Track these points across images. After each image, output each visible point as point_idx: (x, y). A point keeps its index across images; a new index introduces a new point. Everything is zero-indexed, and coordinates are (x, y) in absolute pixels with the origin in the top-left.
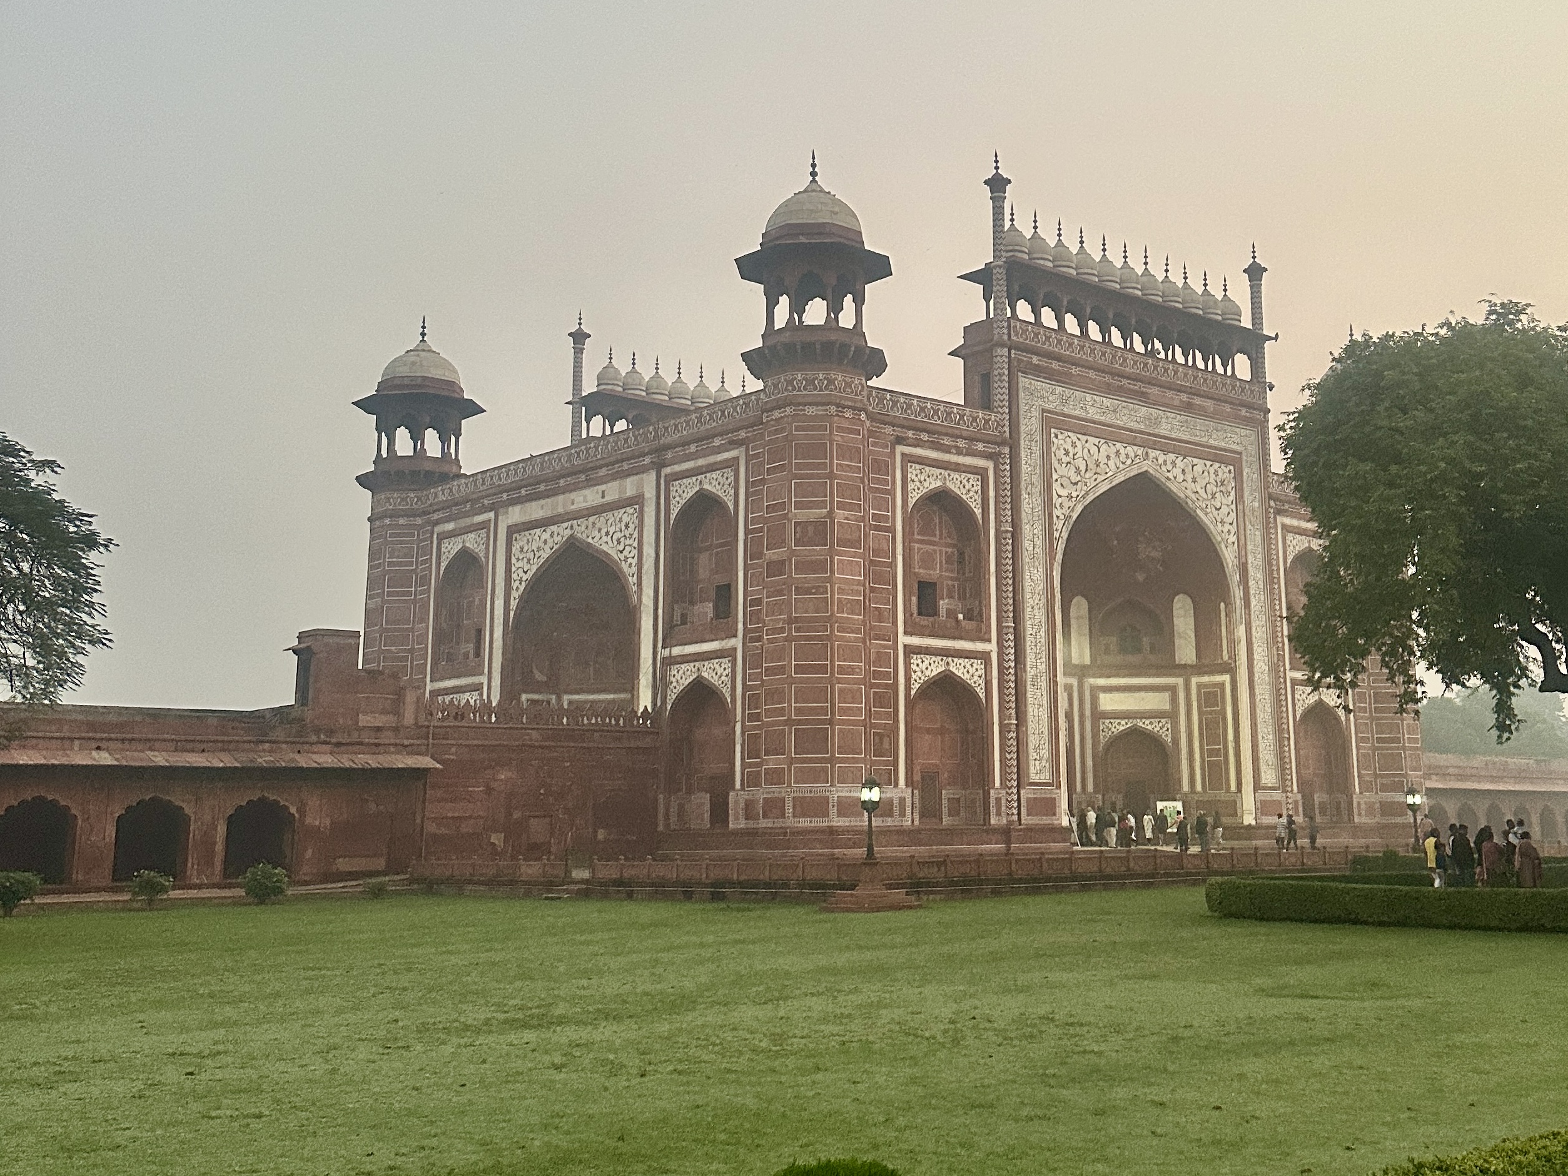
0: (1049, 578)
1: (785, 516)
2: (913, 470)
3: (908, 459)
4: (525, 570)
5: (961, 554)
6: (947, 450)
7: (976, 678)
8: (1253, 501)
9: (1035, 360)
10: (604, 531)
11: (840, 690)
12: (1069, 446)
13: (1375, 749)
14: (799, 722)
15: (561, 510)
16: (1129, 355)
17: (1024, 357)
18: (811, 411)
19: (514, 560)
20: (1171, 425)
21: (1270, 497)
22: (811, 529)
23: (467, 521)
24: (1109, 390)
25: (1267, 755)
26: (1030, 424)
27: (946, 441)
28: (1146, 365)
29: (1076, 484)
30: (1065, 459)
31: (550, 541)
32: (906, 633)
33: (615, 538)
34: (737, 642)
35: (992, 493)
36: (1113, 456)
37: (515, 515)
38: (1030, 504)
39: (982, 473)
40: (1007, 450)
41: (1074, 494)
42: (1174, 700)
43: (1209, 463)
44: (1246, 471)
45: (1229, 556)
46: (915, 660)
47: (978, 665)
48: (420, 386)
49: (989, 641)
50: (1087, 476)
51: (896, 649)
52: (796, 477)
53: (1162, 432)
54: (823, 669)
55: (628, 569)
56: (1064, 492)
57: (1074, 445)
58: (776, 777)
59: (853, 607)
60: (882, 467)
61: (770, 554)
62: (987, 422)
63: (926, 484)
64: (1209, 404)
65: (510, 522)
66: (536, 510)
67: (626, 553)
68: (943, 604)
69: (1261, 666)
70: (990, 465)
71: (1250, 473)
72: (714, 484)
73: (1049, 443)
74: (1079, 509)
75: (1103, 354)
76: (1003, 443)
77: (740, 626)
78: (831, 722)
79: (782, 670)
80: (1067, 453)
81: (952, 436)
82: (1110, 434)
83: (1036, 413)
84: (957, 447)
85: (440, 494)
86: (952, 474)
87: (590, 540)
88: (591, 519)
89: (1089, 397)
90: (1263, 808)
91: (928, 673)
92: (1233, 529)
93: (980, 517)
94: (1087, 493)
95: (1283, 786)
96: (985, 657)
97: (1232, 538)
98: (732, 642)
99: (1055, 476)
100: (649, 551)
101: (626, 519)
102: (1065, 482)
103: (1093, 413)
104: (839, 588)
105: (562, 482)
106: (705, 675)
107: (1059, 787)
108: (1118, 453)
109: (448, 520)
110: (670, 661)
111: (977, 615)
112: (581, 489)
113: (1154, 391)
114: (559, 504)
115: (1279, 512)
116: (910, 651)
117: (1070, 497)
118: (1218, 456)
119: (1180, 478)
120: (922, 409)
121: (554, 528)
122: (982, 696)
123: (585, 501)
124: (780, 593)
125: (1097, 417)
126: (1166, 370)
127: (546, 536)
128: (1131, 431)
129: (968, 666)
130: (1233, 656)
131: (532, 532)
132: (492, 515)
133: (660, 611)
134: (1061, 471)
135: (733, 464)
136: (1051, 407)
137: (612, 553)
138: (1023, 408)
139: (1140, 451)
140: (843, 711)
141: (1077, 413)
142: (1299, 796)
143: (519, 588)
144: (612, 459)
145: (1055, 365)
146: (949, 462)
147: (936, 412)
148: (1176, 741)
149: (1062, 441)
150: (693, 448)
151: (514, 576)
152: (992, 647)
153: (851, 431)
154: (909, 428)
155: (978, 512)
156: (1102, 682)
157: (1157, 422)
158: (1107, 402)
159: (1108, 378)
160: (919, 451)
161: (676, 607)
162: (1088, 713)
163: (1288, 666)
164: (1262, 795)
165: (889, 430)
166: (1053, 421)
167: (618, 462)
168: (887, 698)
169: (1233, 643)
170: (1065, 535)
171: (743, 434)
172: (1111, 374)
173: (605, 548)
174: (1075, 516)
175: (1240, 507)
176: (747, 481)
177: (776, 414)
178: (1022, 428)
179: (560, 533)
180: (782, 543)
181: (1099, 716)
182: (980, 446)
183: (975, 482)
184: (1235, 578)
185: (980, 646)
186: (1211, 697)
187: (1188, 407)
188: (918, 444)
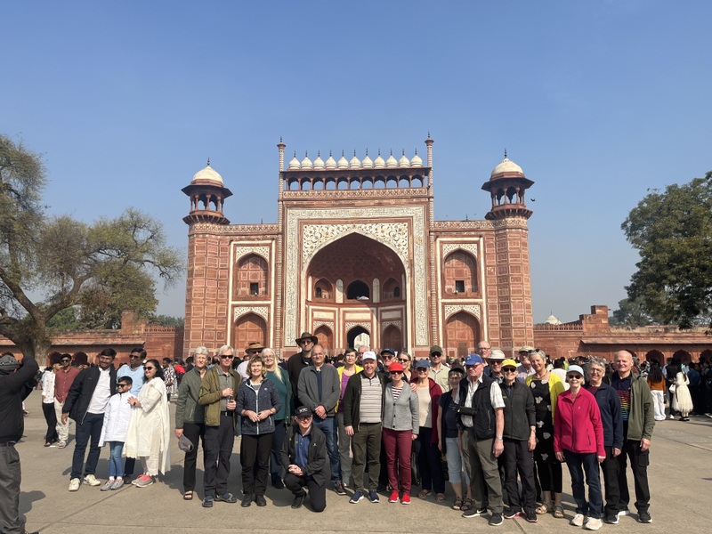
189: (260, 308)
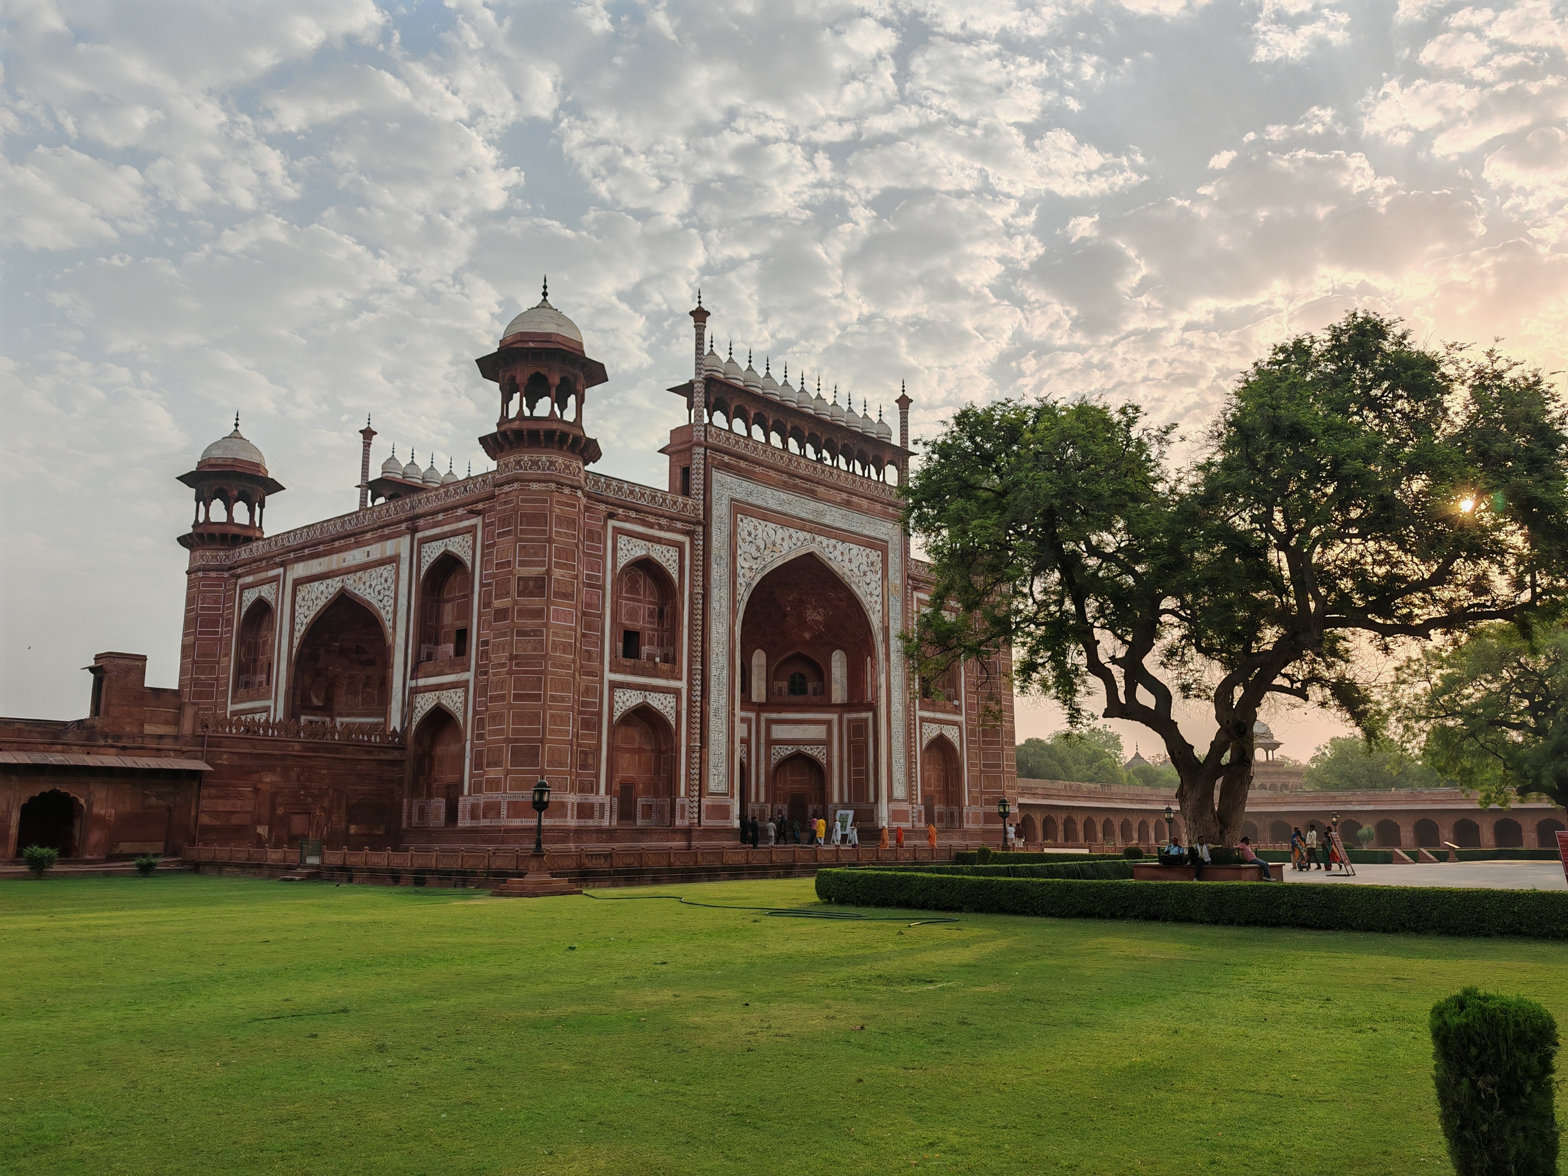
0: (731, 632)
1: (510, 572)
2: (622, 540)
3: (617, 531)
4: (306, 615)
5: (661, 612)
6: (651, 526)
7: (668, 709)
8: (896, 579)
9: (726, 458)
10: (367, 584)
11: (552, 716)
12: (751, 529)
13: (981, 772)
14: (516, 740)
15: (335, 567)
16: (803, 460)
17: (718, 456)
18: (535, 486)
19: (297, 607)
20: (834, 517)
21: (909, 577)
22: (531, 583)
23: (262, 575)
24: (785, 487)
25: (899, 774)
26: (720, 510)
27: (651, 519)
28: (815, 468)
29: (756, 559)
30: (749, 539)
31: (326, 592)
32: (611, 671)
33: (377, 589)
34: (469, 676)
35: (687, 562)
36: (787, 538)
37: (300, 570)
38: (719, 572)
39: (680, 546)
40: (700, 529)
41: (755, 567)
42: (829, 732)
43: (862, 548)
44: (891, 556)
45: (875, 620)
46: (618, 693)
47: (671, 699)
48: (233, 466)
49: (680, 679)
50: (766, 552)
51: (602, 683)
52: (521, 540)
53: (826, 522)
54: (537, 697)
55: (386, 616)
56: (746, 565)
57: (755, 528)
58: (494, 785)
59: (566, 648)
60: (597, 537)
61: (497, 604)
62: (685, 505)
63: (633, 553)
64: (864, 503)
65: (296, 576)
66: (315, 566)
67: (384, 602)
68: (645, 649)
69: (897, 707)
70: (686, 540)
71: (894, 559)
72: (458, 546)
73: (735, 525)
74: (758, 578)
75: (782, 458)
76: (698, 523)
77: (473, 662)
78: (542, 741)
79: (503, 697)
80: (750, 534)
81: (655, 515)
82: (785, 520)
83: (725, 502)
84: (659, 525)
85: (243, 553)
86: (655, 545)
87: (356, 591)
88: (359, 574)
89: (769, 491)
90: (895, 815)
91: (628, 704)
92: (879, 600)
93: (677, 581)
94: (765, 567)
95: (910, 799)
96: (677, 692)
97: (879, 607)
98: (464, 676)
99: (739, 552)
100: (403, 601)
101: (385, 574)
102: (747, 556)
103: (772, 504)
104: (554, 632)
105: (337, 544)
106: (443, 702)
107: (732, 797)
108: (791, 537)
109: (248, 574)
110: (415, 691)
111: (671, 659)
112: (351, 549)
113: (821, 489)
114: (333, 562)
115: (915, 588)
116: (614, 685)
117: (751, 569)
118: (871, 543)
119: (840, 558)
120: (632, 492)
121: (329, 581)
122: (673, 723)
123: (354, 559)
124: (504, 634)
125: (775, 507)
126: (831, 474)
127: (322, 588)
128: (801, 519)
129: (662, 699)
130: (876, 698)
131: (312, 584)
132: (281, 570)
133: (410, 651)
134: (743, 548)
135: (472, 530)
136: (738, 497)
137: (374, 602)
138: (714, 496)
139: (808, 536)
140: (553, 732)
141: (759, 502)
142: (922, 808)
143: (300, 630)
144: (376, 526)
145: (743, 464)
146: (653, 537)
147: (643, 495)
148: (830, 762)
149: (747, 525)
150: (440, 517)
151: (297, 620)
152: (683, 685)
153: (568, 505)
154: (620, 506)
155: (675, 576)
156: (774, 716)
157: (823, 515)
158: (783, 496)
159: (785, 477)
160: (628, 526)
161: (423, 646)
162: (763, 741)
163: (917, 707)
164: (894, 806)
165: (602, 507)
166: (739, 508)
167: (381, 527)
168: (591, 723)
169: (876, 688)
170: (746, 599)
171: (480, 506)
172: (788, 474)
173: (368, 597)
174: (754, 584)
175: (886, 584)
176: (483, 545)
177: (506, 489)
178: (714, 512)
179: (333, 586)
180: (507, 594)
181: (771, 742)
182: (679, 525)
183: (673, 553)
184: (879, 637)
185: (673, 684)
186: (858, 730)
187: (848, 504)
188: (627, 519)
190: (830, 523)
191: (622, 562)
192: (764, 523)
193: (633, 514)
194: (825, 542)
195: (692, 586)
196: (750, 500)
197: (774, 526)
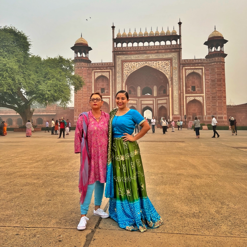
3: (95, 72)
7: (107, 101)
16: (142, 47)
17: (117, 53)
21: (181, 64)
24: (136, 54)
26: (119, 63)
27: (102, 68)
29: (129, 70)
30: (126, 67)
35: (111, 74)
41: (129, 72)
43: (163, 61)
49: (110, 96)
50: (132, 68)
57: (128, 64)
60: (90, 74)
63: (98, 75)
64: (161, 51)
70: (111, 70)
71: (175, 61)
73: (123, 65)
74: (130, 74)
76: (112, 67)
82: (137, 61)
83: (120, 61)
84: (104, 69)
86: (103, 73)
89: (132, 56)
90: (175, 118)
92: (169, 71)
93: (109, 78)
94: (131, 71)
96: (109, 98)
97: (169, 73)
99: (124, 70)
102: (126, 70)
108: (139, 64)
117: (127, 72)
120: (97, 65)
122: (109, 103)
125: (134, 59)
128: (142, 59)
136: (123, 59)
139: (145, 62)
141: (129, 59)
145: (124, 52)
149: (126, 64)
154: (95, 68)
157: (149, 57)
160: (97, 71)
163: (185, 94)
164: (174, 116)
165: (91, 69)
166: (124, 61)
170: (126, 78)
174: (128, 75)
178: (117, 64)
182: (109, 68)
183: (108, 73)
185: (108, 96)
189: (106, 99)
190: (152, 58)
191: (96, 77)
192: (131, 63)
193: (98, 68)
194: (150, 62)
195: (112, 78)
196: (127, 59)
197: (134, 63)
